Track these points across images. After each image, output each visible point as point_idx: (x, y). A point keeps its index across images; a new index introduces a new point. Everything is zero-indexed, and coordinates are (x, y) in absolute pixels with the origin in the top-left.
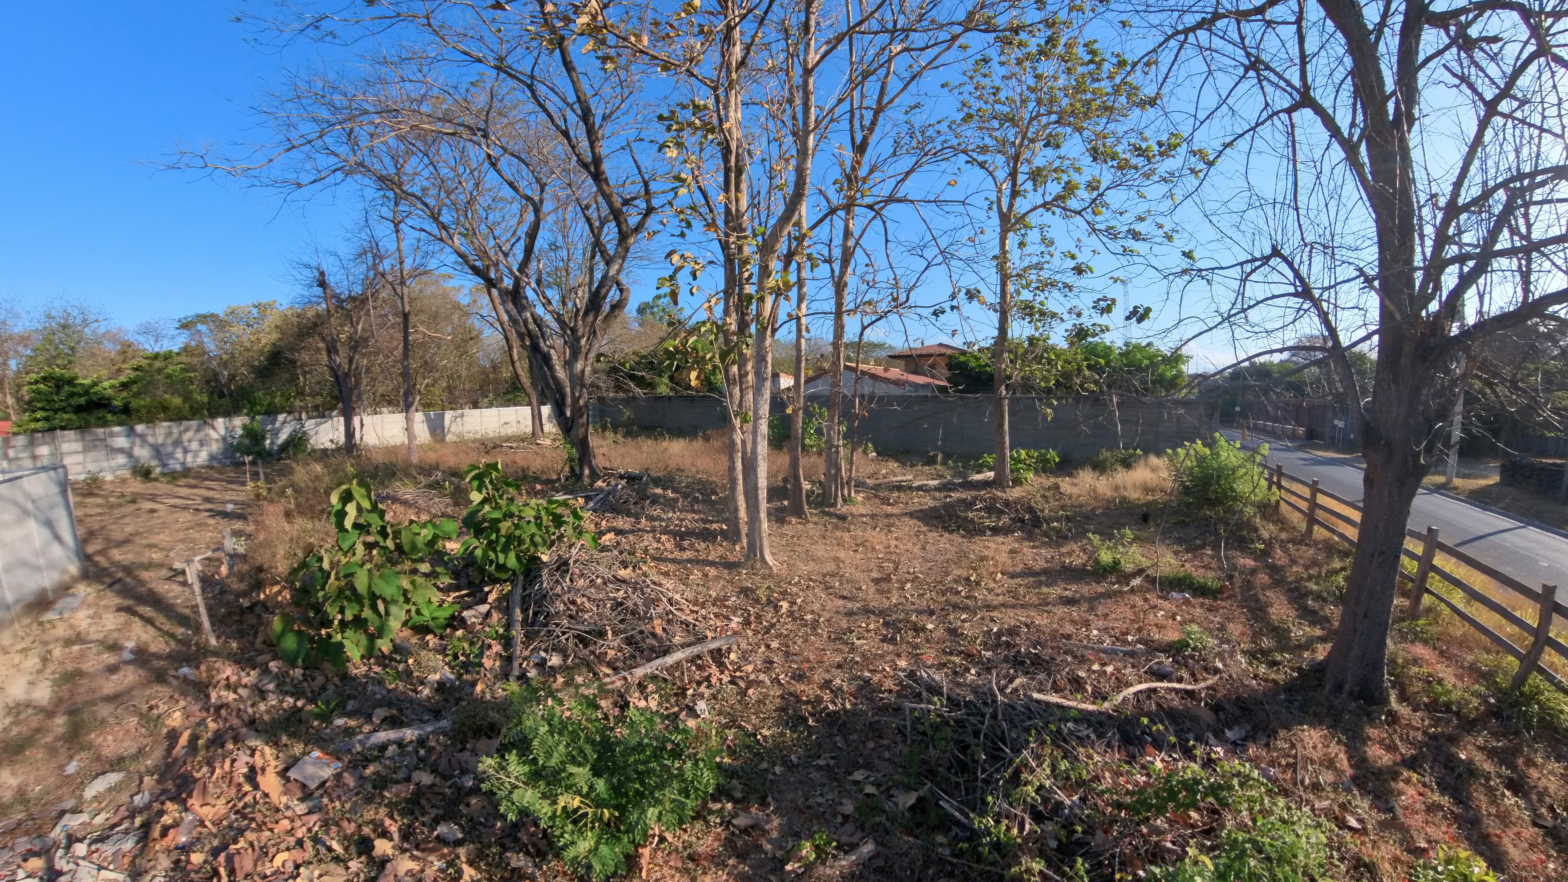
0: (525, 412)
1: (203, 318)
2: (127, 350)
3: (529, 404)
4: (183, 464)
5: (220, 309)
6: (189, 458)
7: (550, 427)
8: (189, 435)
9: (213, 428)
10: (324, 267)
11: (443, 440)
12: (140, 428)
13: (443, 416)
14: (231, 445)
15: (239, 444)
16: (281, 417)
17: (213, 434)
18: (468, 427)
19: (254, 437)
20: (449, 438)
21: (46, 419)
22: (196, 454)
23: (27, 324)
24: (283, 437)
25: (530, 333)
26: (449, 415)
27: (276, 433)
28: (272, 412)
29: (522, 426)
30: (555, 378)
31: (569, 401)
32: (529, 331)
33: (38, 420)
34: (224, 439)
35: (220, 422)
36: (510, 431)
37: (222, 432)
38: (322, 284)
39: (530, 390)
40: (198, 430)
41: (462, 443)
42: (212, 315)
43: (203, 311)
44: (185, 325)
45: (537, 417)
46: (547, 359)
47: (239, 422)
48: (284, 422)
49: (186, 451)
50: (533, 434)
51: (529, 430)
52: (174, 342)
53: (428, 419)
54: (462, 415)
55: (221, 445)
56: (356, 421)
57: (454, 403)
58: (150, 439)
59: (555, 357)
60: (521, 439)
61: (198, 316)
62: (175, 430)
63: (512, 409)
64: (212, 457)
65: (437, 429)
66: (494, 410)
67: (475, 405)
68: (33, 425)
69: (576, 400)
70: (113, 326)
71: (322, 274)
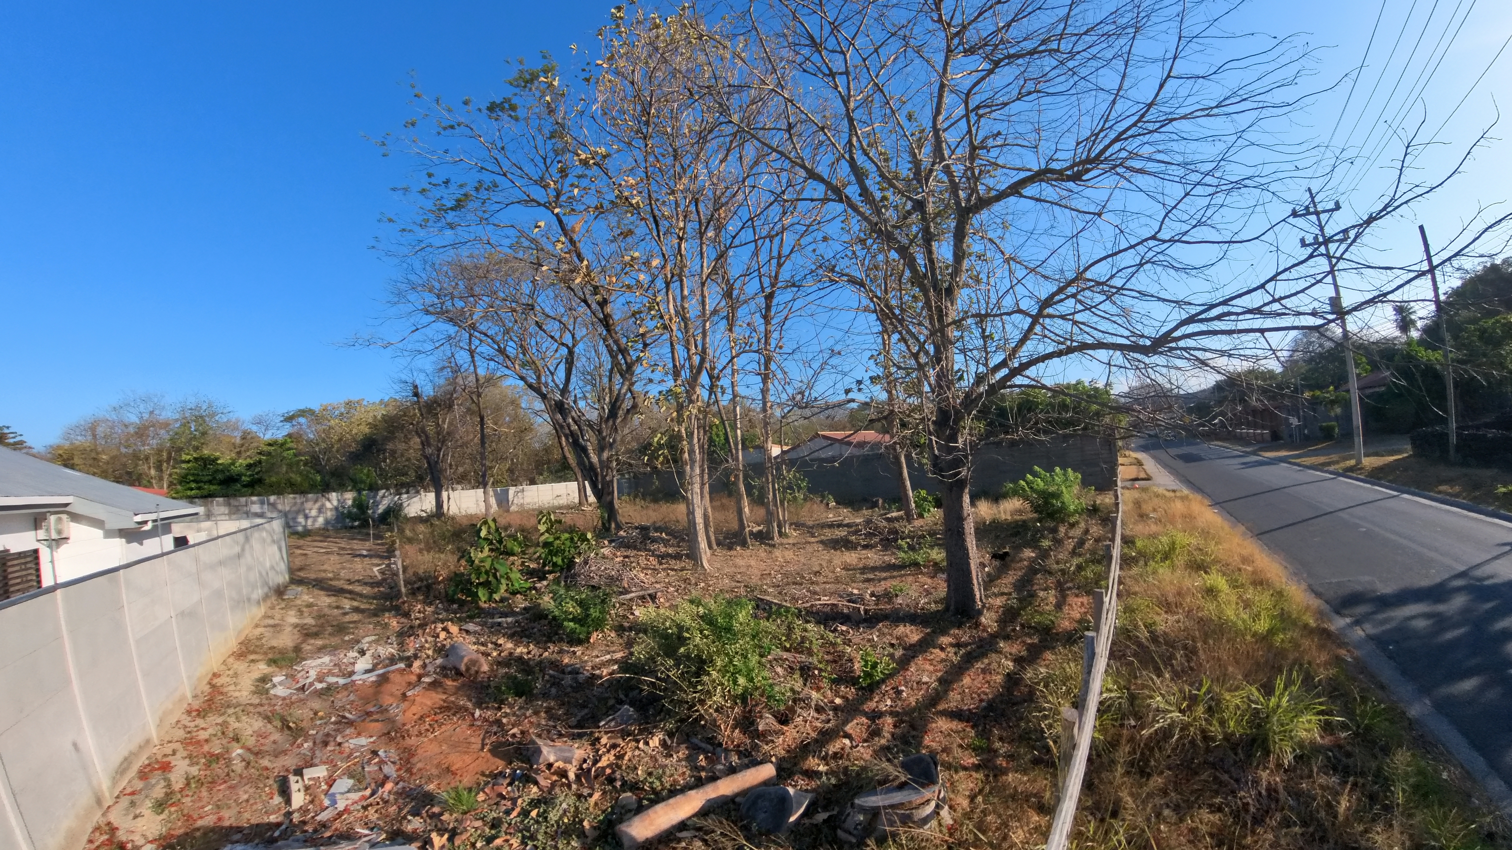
0: (573, 485)
1: (302, 413)
2: (246, 436)
3: (577, 480)
4: (305, 526)
5: (316, 406)
6: (310, 522)
7: (592, 499)
8: (309, 505)
9: (329, 500)
10: (418, 382)
11: (508, 511)
12: (272, 498)
13: (508, 490)
14: (343, 513)
15: (349, 512)
16: (382, 492)
17: (328, 505)
18: (527, 500)
19: (361, 506)
20: (513, 508)
21: (199, 488)
22: (315, 519)
23: (170, 414)
24: (381, 509)
25: (572, 433)
26: (512, 490)
27: (376, 504)
28: (374, 488)
29: (570, 498)
30: (591, 463)
31: (600, 478)
32: (571, 431)
33: (192, 489)
34: (336, 508)
35: (334, 496)
36: (563, 501)
37: (335, 503)
38: (416, 394)
39: (577, 470)
40: (316, 501)
41: (524, 512)
42: (310, 410)
43: (302, 407)
44: (289, 419)
45: (582, 490)
46: (584, 450)
47: (349, 497)
48: (383, 497)
49: (306, 517)
50: (580, 503)
51: (577, 501)
52: (279, 432)
53: (496, 494)
54: (523, 490)
55: (334, 513)
56: (444, 494)
57: (515, 482)
58: (280, 507)
59: (590, 448)
60: (569, 507)
61: (300, 411)
62: (298, 501)
63: (563, 484)
64: (327, 522)
65: (503, 501)
66: (548, 486)
67: (533, 482)
68: (189, 493)
69: (604, 477)
70: (233, 417)
71: (416, 387)
